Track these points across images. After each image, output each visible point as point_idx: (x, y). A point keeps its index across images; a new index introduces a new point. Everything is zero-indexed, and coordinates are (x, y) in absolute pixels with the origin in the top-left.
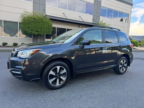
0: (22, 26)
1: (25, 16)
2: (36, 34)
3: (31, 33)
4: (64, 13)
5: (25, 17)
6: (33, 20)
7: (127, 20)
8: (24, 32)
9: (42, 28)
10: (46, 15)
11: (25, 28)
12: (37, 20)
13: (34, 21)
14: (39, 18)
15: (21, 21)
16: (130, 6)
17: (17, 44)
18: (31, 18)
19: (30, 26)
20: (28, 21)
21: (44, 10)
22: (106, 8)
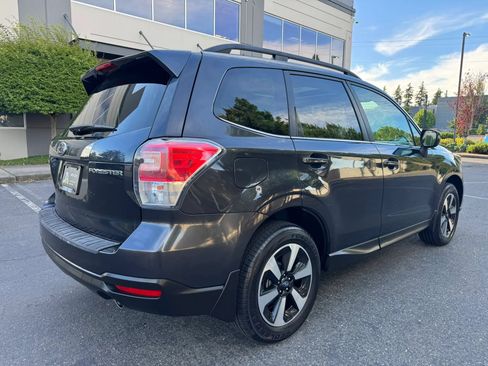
2: (45, 113)
3: (24, 107)
4: (141, 33)
6: (31, 56)
9: (69, 88)
10: (78, 39)
12: (46, 57)
13: (35, 59)
14: (54, 51)
19: (20, 82)
21: (66, 18)
22: (279, 18)
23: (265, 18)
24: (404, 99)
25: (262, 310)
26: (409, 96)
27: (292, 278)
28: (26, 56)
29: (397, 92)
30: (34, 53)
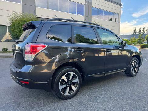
0: (12, 29)
1: (15, 18)
5: (14, 20)
6: (24, 22)
7: (117, 20)
8: (15, 36)
10: (37, 17)
11: (15, 31)
15: (10, 25)
16: (119, 6)
17: (7, 49)
18: (22, 21)
20: (18, 24)
21: (35, 12)
22: (97, 8)
23: (92, 8)
24: (142, 32)
25: (60, 90)
26: (144, 30)
27: (72, 82)
28: (22, 23)
29: (140, 29)
30: (25, 22)
